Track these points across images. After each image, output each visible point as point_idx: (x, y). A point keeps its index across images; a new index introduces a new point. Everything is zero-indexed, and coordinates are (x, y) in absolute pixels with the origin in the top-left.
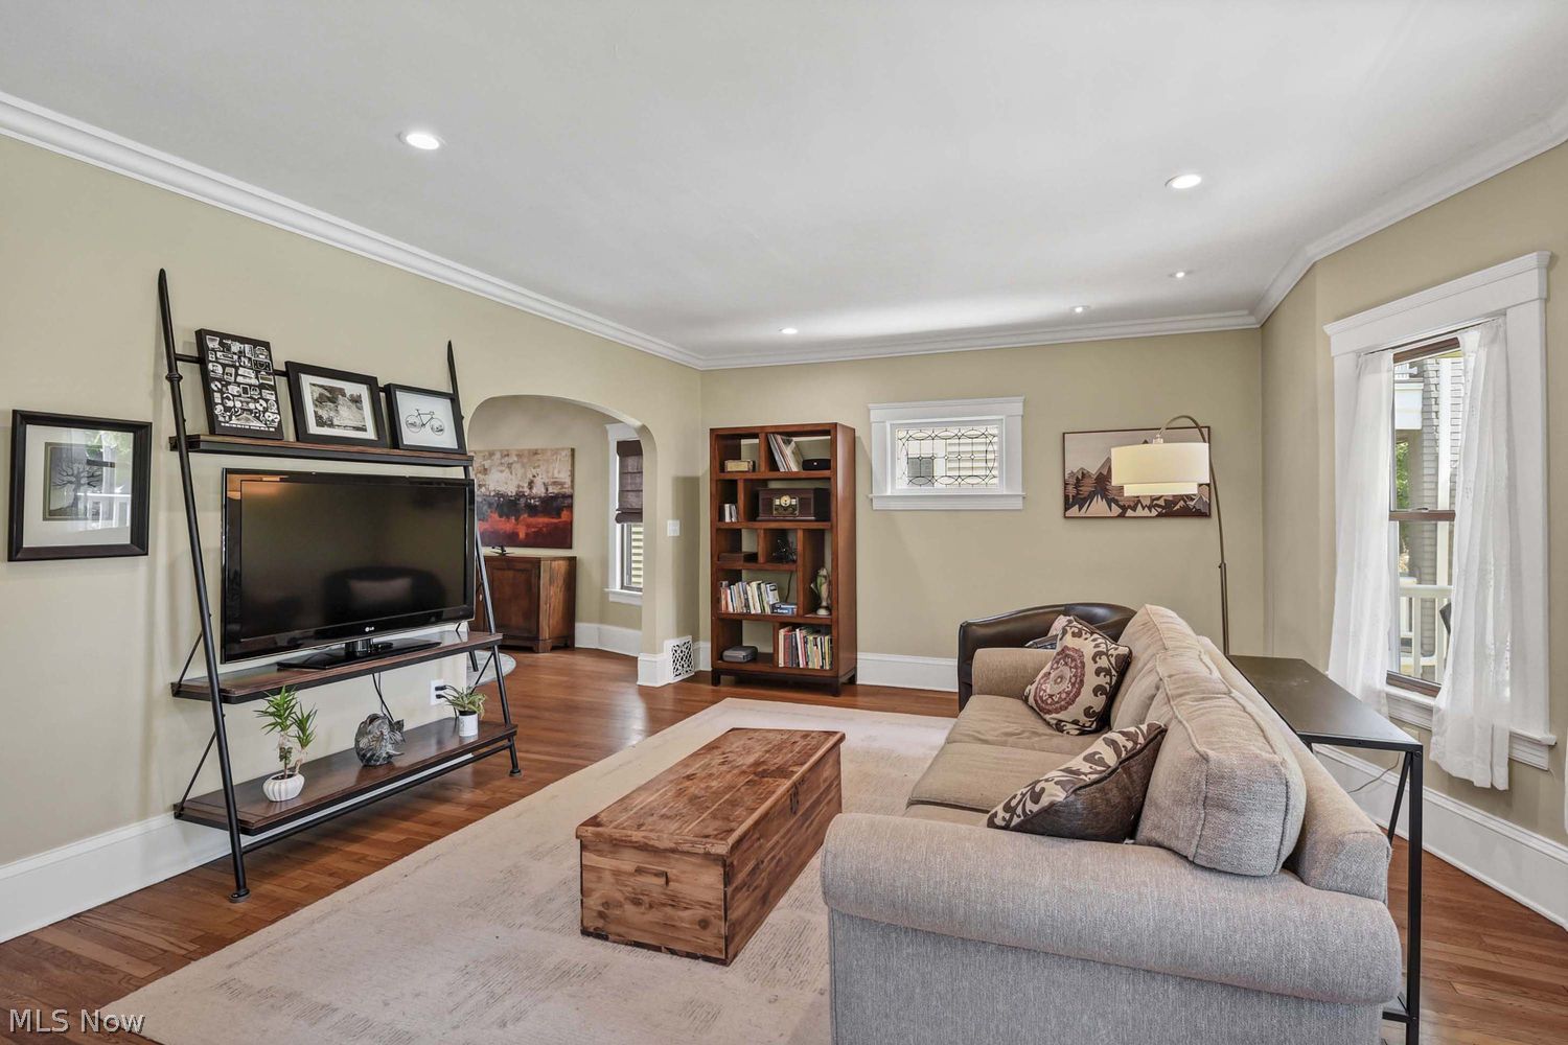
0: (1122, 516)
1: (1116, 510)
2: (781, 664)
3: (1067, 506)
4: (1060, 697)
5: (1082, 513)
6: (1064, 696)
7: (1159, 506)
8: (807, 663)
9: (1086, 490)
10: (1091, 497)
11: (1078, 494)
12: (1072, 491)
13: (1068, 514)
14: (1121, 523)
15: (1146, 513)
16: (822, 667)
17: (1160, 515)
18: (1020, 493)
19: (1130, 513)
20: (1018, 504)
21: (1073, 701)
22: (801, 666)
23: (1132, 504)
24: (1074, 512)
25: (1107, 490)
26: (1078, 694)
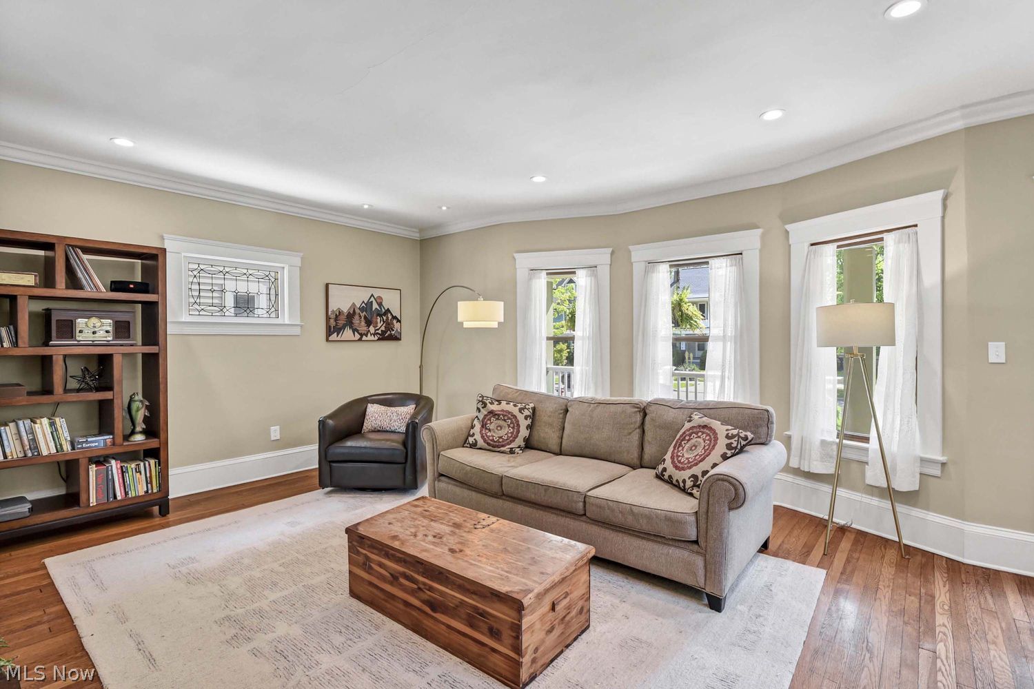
0: (360, 340)
1: (357, 336)
2: (93, 501)
3: (329, 332)
4: (508, 436)
5: (339, 339)
6: (510, 435)
7: (379, 334)
8: (126, 493)
9: (341, 323)
10: (343, 328)
11: (336, 325)
12: (332, 323)
13: (330, 338)
14: (360, 344)
15: (372, 338)
16: (147, 492)
17: (379, 339)
18: (299, 323)
19: (364, 338)
20: (297, 331)
21: (517, 436)
22: (119, 498)
23: (366, 332)
24: (334, 337)
25: (352, 323)
26: (518, 432)
